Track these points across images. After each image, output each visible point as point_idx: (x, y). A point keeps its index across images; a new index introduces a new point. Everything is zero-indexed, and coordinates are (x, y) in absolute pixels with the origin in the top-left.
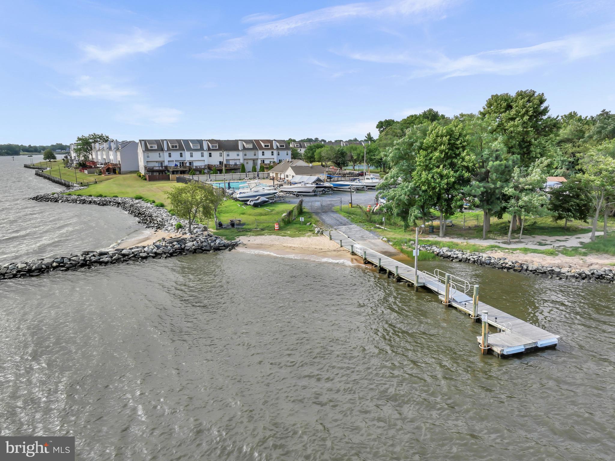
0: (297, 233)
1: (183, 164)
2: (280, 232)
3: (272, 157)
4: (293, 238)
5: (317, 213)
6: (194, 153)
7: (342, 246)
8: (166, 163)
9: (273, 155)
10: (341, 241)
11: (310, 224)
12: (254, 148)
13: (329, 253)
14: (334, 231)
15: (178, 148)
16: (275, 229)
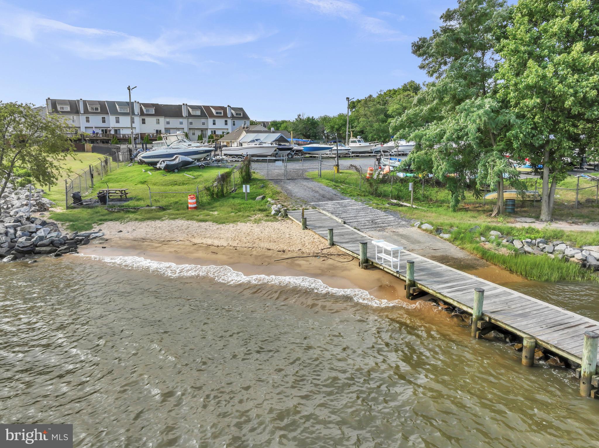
0: (233, 214)
1: (105, 131)
2: (196, 212)
3: (226, 127)
4: (221, 226)
5: (277, 181)
6: (121, 118)
7: (333, 244)
8: (83, 130)
9: (226, 124)
10: (331, 230)
11: (263, 198)
12: (203, 115)
13: (301, 262)
14: (311, 210)
15: (99, 111)
16: (188, 208)
